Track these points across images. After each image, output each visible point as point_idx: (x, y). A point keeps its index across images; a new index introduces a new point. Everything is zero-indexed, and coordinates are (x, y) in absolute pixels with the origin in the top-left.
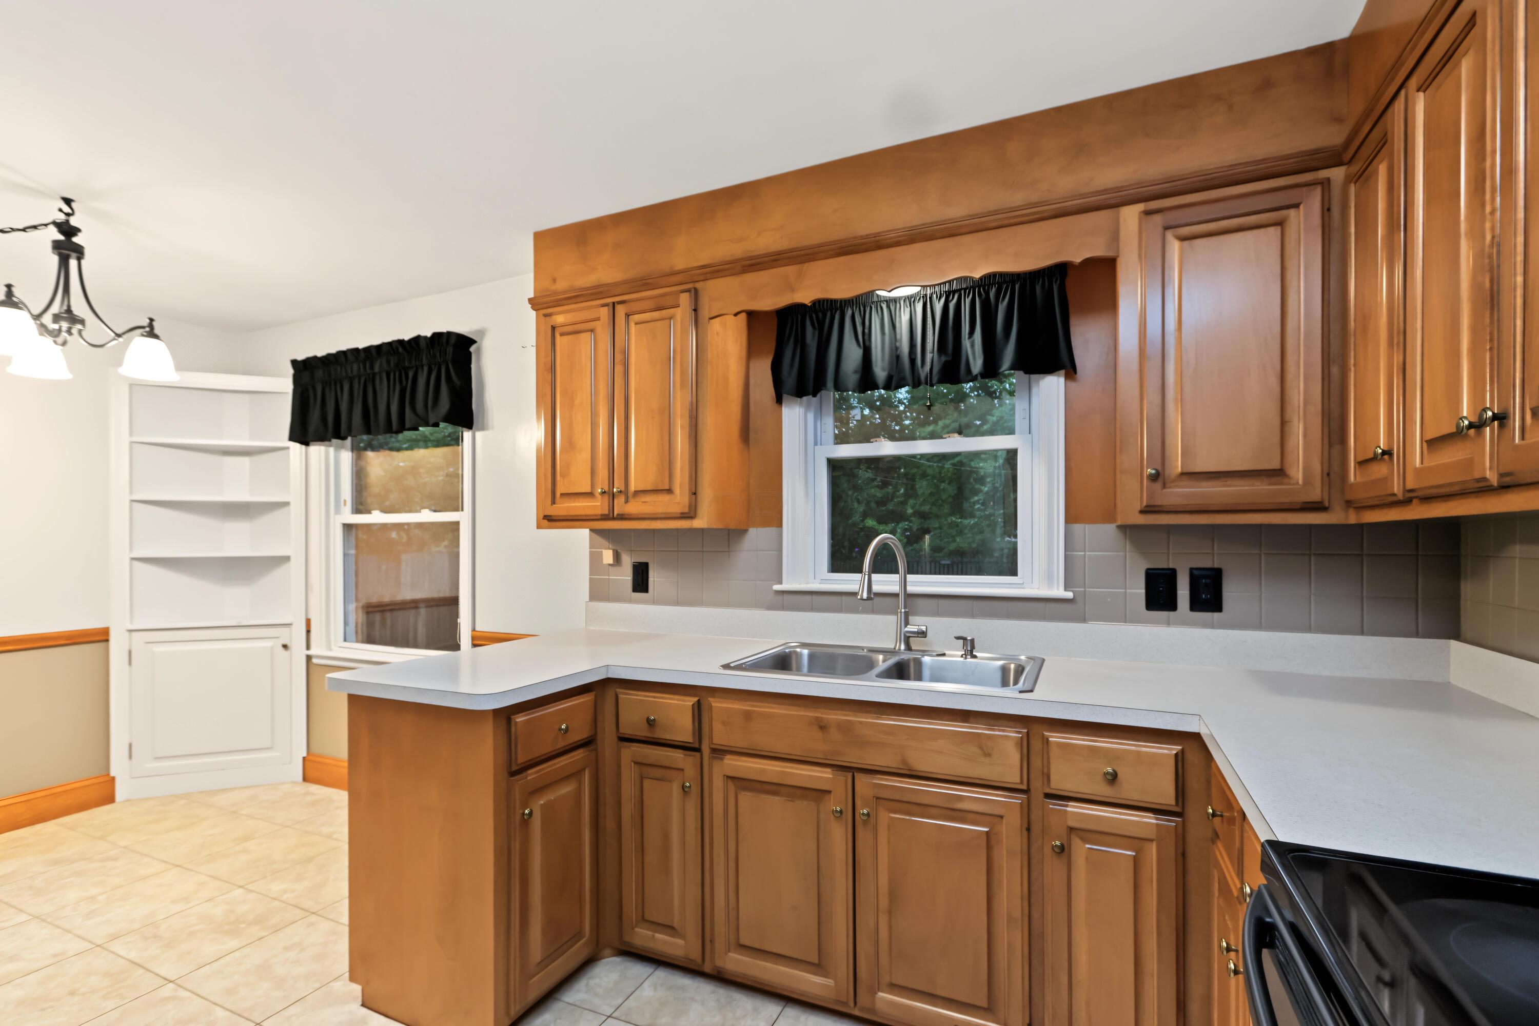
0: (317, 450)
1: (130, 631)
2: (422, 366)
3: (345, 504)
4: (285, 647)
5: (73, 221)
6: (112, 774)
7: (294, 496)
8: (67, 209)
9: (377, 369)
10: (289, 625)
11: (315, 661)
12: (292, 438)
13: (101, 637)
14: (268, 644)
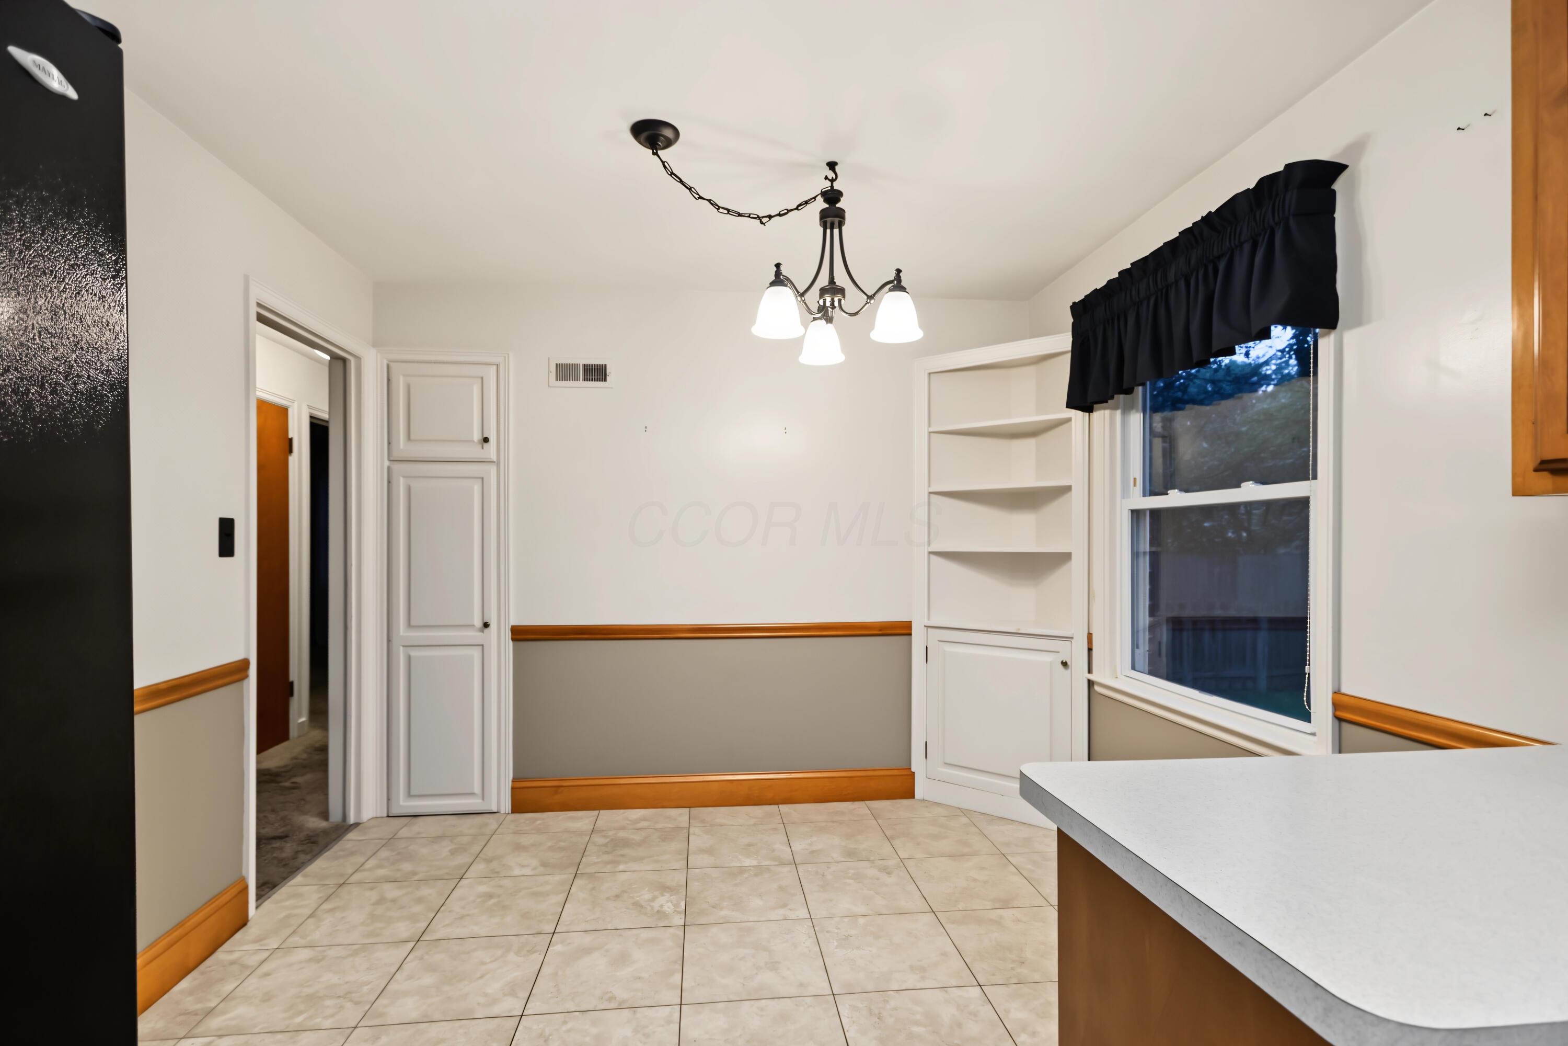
0: (1101, 415)
1: (927, 627)
2: (1241, 245)
3: (1135, 485)
4: (1065, 664)
5: (837, 186)
6: (913, 770)
7: (1076, 480)
8: (831, 175)
9: (1171, 277)
10: (1069, 639)
11: (1097, 688)
12: (1070, 405)
13: (903, 630)
14: (1047, 658)
